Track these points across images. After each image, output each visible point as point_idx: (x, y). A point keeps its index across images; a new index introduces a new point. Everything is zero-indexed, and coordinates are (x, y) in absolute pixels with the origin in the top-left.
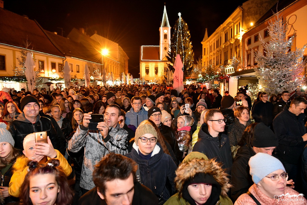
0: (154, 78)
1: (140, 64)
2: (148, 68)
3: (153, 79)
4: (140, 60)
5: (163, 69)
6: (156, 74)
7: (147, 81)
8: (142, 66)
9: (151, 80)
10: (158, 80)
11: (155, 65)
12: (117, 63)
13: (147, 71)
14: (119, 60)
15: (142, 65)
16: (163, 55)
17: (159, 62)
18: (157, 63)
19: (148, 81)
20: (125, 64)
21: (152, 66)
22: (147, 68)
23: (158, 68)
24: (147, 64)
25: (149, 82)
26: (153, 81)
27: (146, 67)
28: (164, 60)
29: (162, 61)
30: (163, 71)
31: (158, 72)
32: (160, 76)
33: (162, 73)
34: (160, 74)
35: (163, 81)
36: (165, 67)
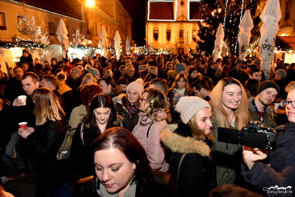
1: (146, 26)
2: (157, 32)
3: (163, 46)
4: (146, 19)
5: (178, 33)
7: (155, 50)
8: (148, 28)
9: (161, 49)
10: (170, 48)
11: (168, 28)
12: (114, 24)
13: (156, 36)
14: (117, 20)
15: (149, 27)
16: (177, 13)
17: (172, 22)
18: (170, 25)
19: (157, 50)
20: (127, 27)
21: (162, 29)
23: (170, 32)
24: (156, 25)
25: (159, 51)
26: (163, 50)
27: (154, 31)
28: (180, 20)
29: (177, 22)
30: (178, 36)
31: (170, 38)
32: (174, 43)
33: (176, 39)
34: (174, 41)
35: (177, 50)
36: (181, 29)
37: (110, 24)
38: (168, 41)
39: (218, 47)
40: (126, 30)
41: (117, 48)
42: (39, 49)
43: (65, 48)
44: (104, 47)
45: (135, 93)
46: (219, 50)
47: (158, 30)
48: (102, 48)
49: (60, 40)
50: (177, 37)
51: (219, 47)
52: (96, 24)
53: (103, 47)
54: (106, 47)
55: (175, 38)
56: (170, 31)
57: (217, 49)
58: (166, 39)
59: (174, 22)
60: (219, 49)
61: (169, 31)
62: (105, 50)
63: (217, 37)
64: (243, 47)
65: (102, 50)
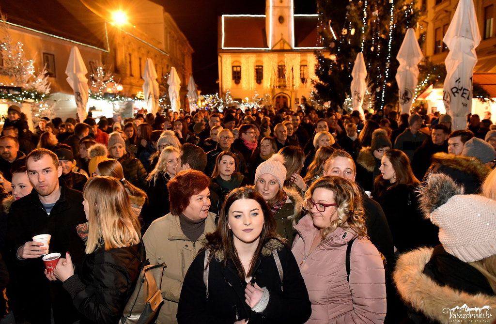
0: (252, 93)
1: (219, 59)
2: (238, 69)
3: (250, 94)
4: (219, 47)
5: (276, 70)
6: (257, 82)
7: (236, 100)
8: (223, 63)
9: (247, 99)
10: (263, 96)
11: (257, 61)
12: (162, 55)
13: (237, 76)
14: (166, 49)
15: (223, 60)
16: (274, 36)
17: (265, 52)
18: (261, 56)
19: (240, 100)
20: (184, 62)
21: (247, 63)
22: (235, 69)
23: (262, 69)
24: (236, 57)
25: (243, 101)
26: (251, 100)
27: (233, 67)
28: (278, 47)
29: (273, 51)
30: (275, 75)
31: (262, 78)
32: (269, 87)
33: (273, 80)
34: (269, 84)
35: (275, 100)
36: (280, 64)
37: (156, 56)
38: (258, 85)
39: (357, 93)
40: (183, 66)
41: (175, 97)
42: (32, 101)
43: (81, 99)
44: (151, 96)
45: (272, 182)
46: (359, 99)
47: (240, 66)
48: (149, 99)
49: (72, 84)
50: (273, 77)
51: (359, 93)
52: (130, 55)
53: (149, 97)
54: (155, 96)
55: (271, 79)
56: (262, 66)
57: (356, 97)
58: (255, 81)
59: (269, 51)
60: (359, 97)
61: (260, 68)
62: (154, 103)
63: (355, 76)
64: (406, 93)
65: (148, 102)
